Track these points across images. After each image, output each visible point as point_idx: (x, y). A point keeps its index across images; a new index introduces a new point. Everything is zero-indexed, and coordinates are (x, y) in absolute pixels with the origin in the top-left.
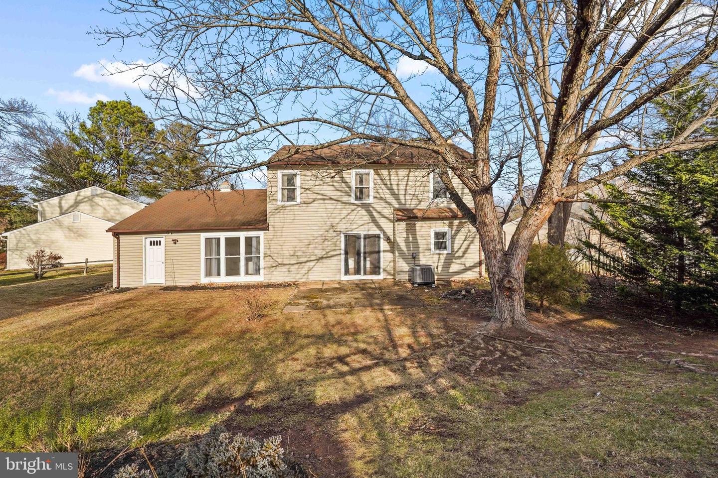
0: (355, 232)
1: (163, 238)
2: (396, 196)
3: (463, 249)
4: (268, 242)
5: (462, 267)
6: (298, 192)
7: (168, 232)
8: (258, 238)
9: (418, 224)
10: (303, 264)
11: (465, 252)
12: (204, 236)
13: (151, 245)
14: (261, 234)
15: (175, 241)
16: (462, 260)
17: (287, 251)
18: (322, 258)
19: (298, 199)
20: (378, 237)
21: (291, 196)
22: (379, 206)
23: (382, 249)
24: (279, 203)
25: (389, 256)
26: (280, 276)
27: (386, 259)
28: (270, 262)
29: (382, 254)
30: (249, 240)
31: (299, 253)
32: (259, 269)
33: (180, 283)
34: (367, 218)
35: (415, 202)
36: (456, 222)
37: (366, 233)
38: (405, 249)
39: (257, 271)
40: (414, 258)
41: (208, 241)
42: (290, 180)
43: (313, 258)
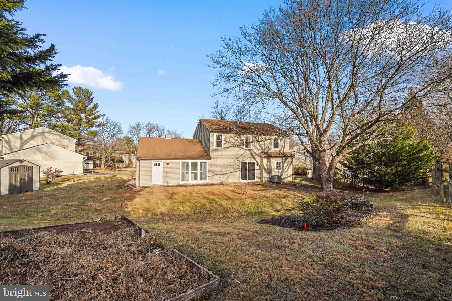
0: (245, 161)
1: (162, 163)
2: (261, 147)
3: (287, 169)
4: (211, 165)
5: (286, 176)
6: (223, 142)
7: (164, 159)
8: (205, 163)
9: (271, 159)
10: (225, 175)
11: (287, 170)
12: (181, 161)
13: (155, 165)
14: (207, 161)
15: (168, 164)
16: (287, 173)
17: (219, 169)
18: (233, 172)
19: (223, 146)
20: (254, 163)
21: (219, 145)
22: (255, 150)
23: (255, 168)
24: (215, 148)
25: (259, 171)
26: (216, 180)
27: (257, 173)
28: (211, 174)
29: (255, 171)
30: (201, 164)
31: (224, 170)
32: (206, 177)
33: (170, 184)
34: (250, 155)
35: (268, 149)
36: (284, 158)
37: (250, 162)
38: (266, 168)
39: (205, 178)
40: (269, 172)
41: (183, 163)
42: (219, 138)
43: (229, 172)
